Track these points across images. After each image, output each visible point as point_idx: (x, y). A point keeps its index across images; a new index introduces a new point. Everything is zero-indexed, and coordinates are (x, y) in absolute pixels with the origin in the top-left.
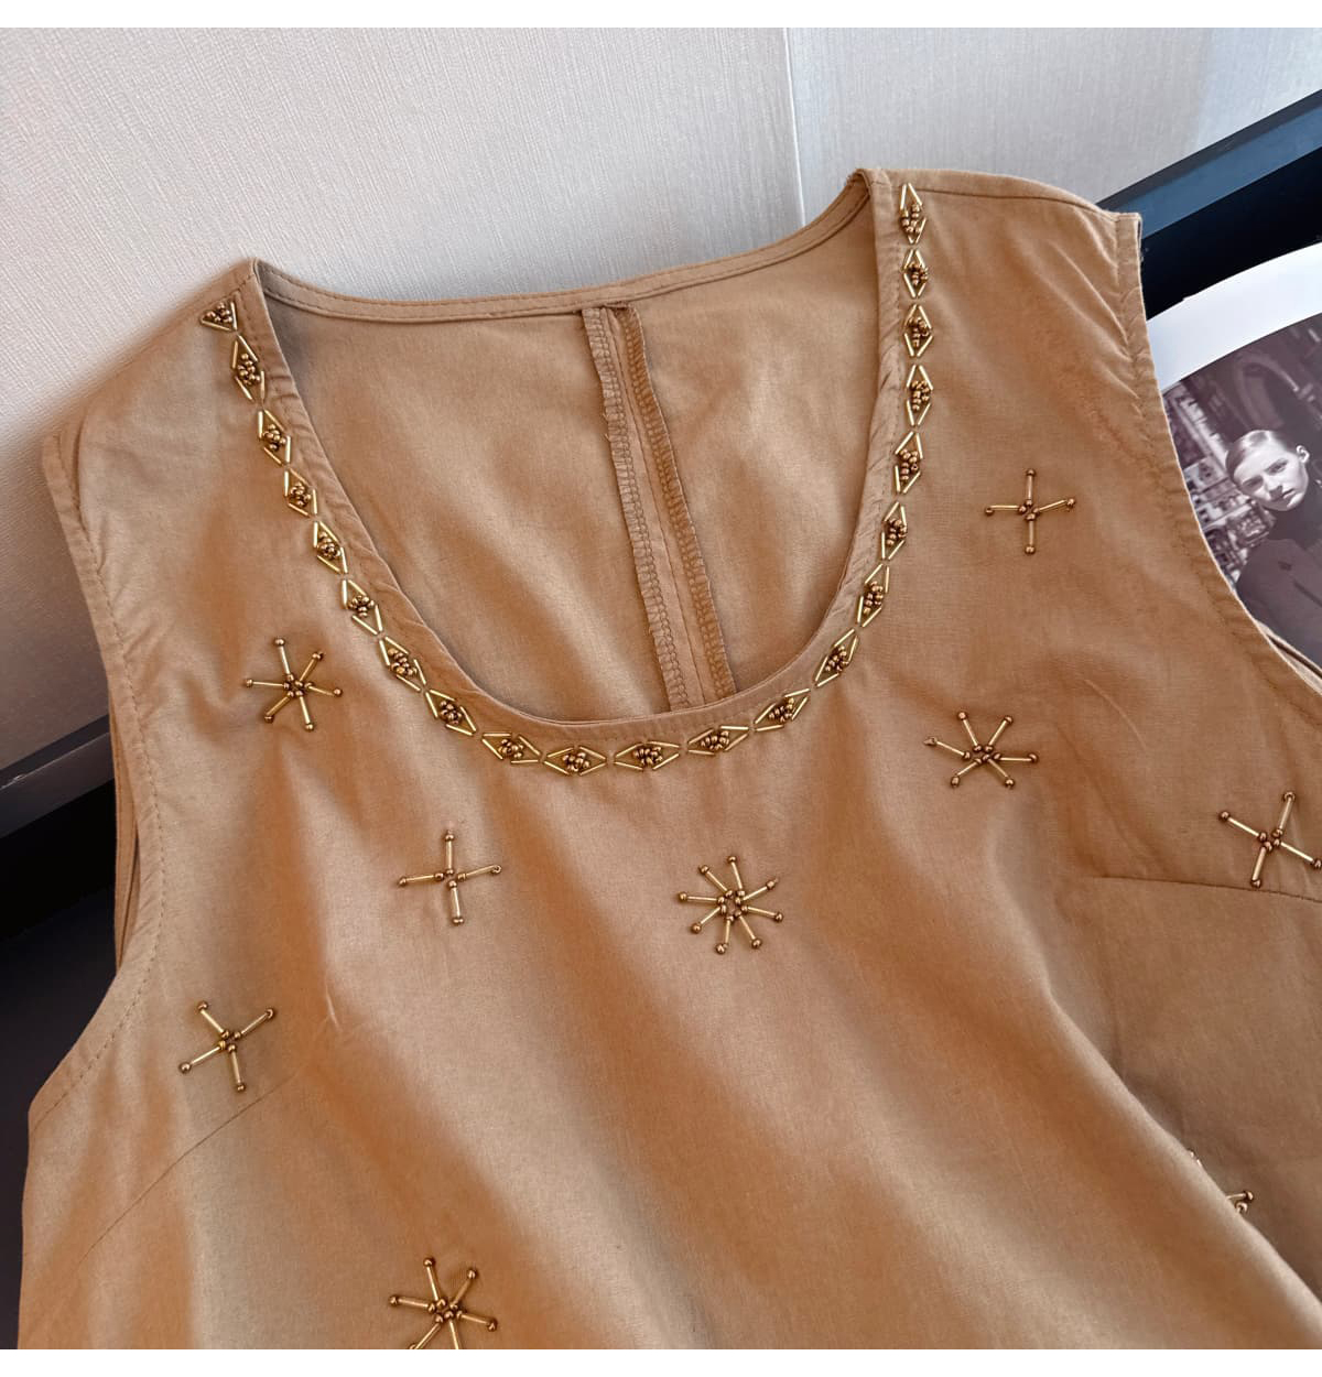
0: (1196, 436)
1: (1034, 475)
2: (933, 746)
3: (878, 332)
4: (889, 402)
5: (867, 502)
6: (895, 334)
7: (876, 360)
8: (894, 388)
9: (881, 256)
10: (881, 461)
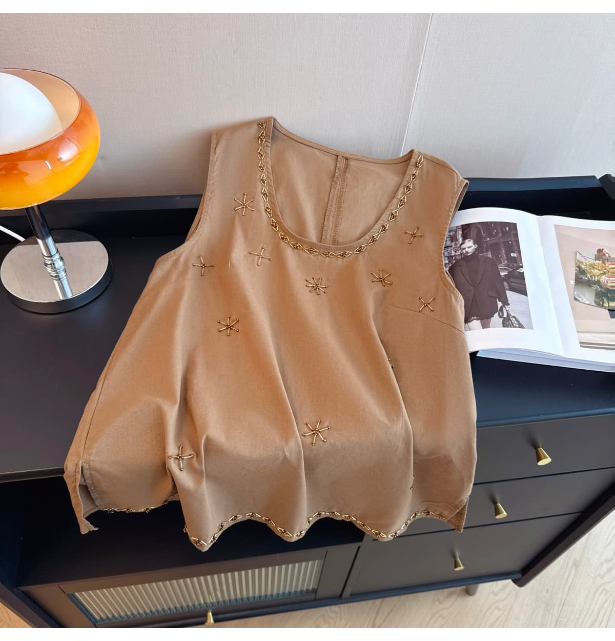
0: (458, 237)
1: (418, 229)
2: (372, 274)
3: (400, 185)
4: (395, 201)
5: (381, 219)
6: (403, 187)
7: (397, 191)
8: (397, 198)
9: (408, 170)
10: (388, 212)
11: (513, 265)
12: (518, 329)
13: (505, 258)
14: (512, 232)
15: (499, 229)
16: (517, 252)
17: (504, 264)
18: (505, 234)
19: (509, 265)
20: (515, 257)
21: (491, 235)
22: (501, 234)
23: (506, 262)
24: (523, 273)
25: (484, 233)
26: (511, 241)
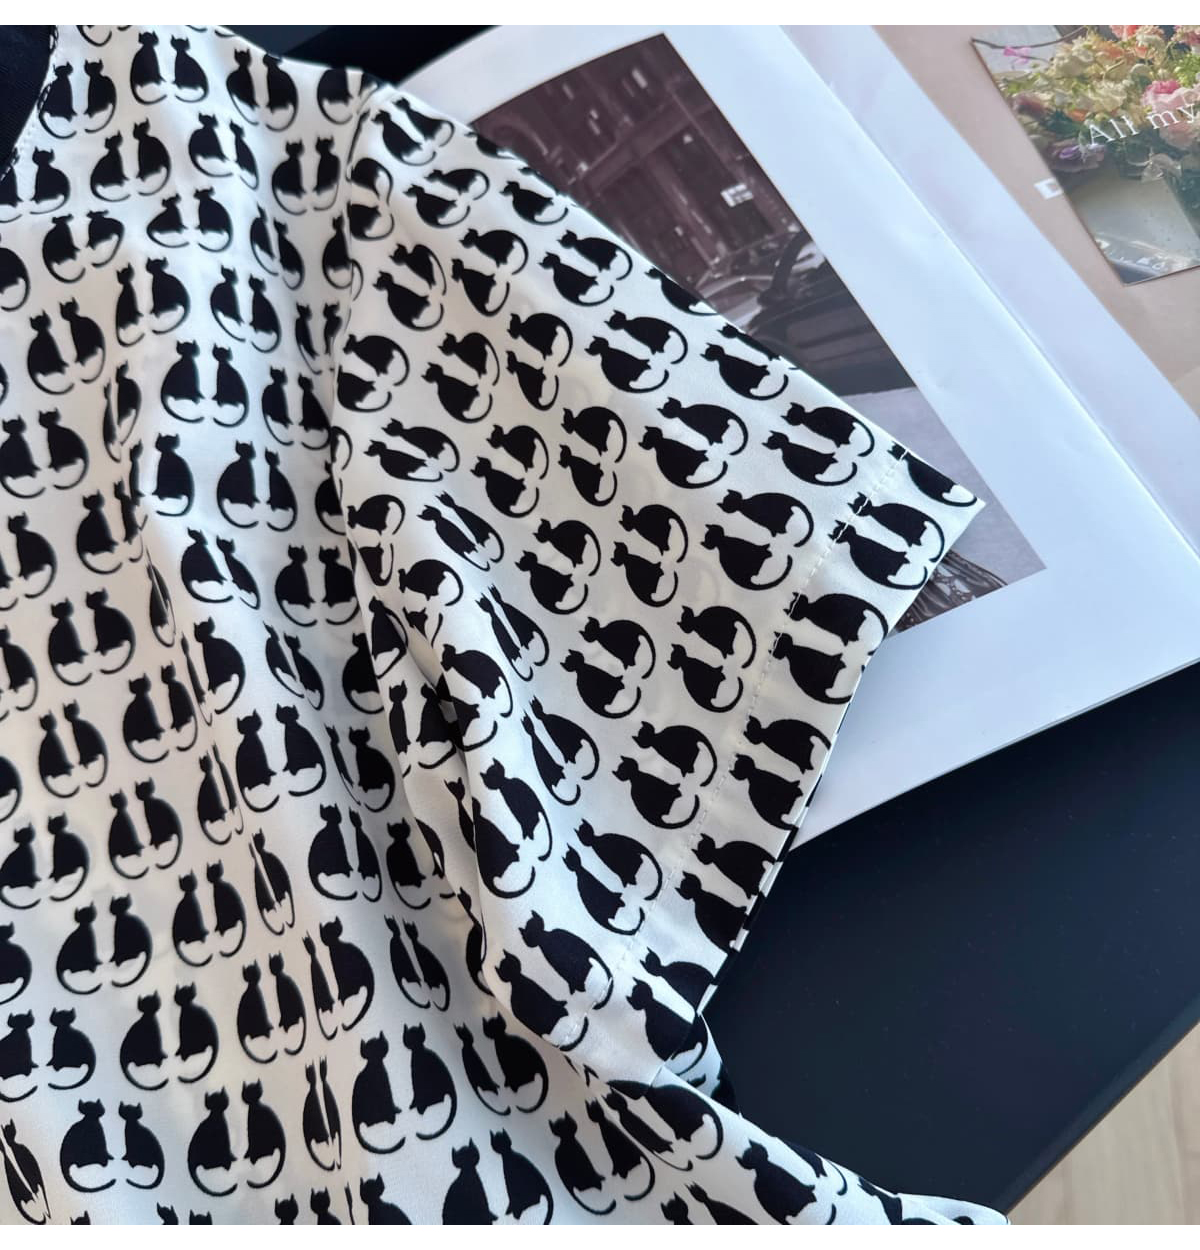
11: (761, 252)
12: (976, 602)
13: (708, 230)
14: (669, 87)
15: (604, 96)
16: (741, 171)
17: (719, 267)
18: (643, 107)
19: (745, 257)
20: (747, 203)
21: (587, 147)
22: (627, 119)
23: (721, 247)
24: (826, 267)
25: (550, 149)
26: (689, 129)
